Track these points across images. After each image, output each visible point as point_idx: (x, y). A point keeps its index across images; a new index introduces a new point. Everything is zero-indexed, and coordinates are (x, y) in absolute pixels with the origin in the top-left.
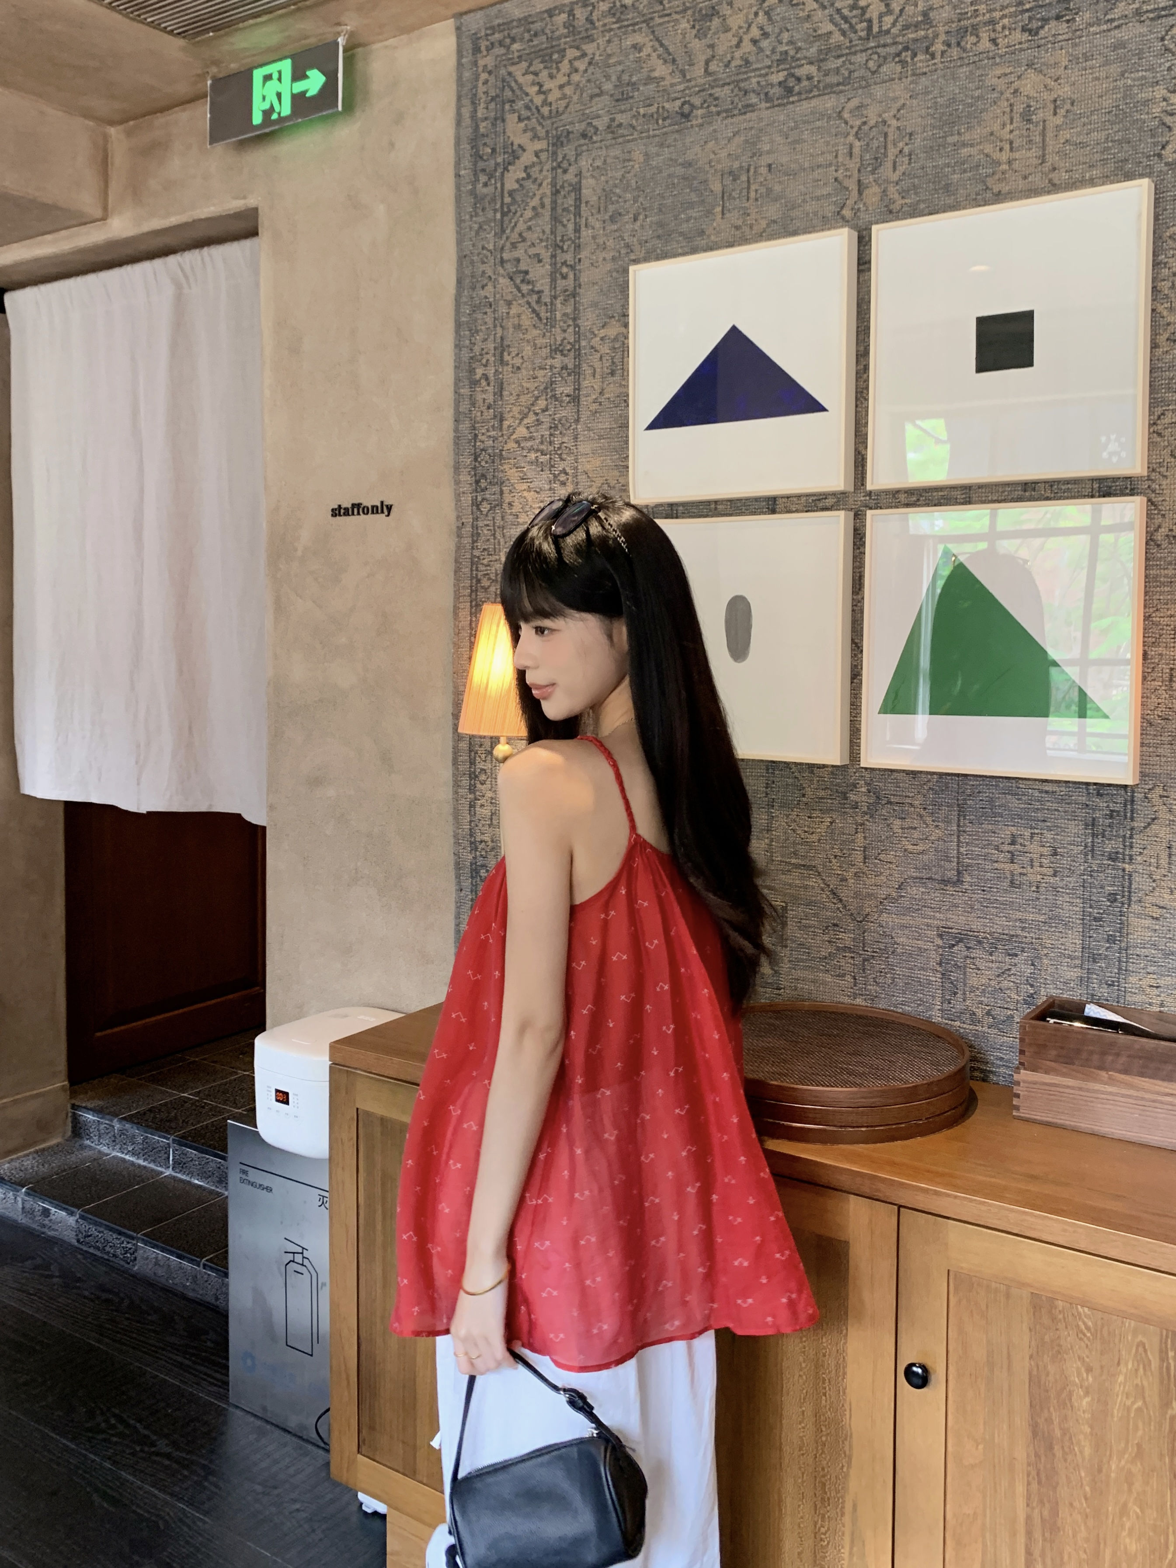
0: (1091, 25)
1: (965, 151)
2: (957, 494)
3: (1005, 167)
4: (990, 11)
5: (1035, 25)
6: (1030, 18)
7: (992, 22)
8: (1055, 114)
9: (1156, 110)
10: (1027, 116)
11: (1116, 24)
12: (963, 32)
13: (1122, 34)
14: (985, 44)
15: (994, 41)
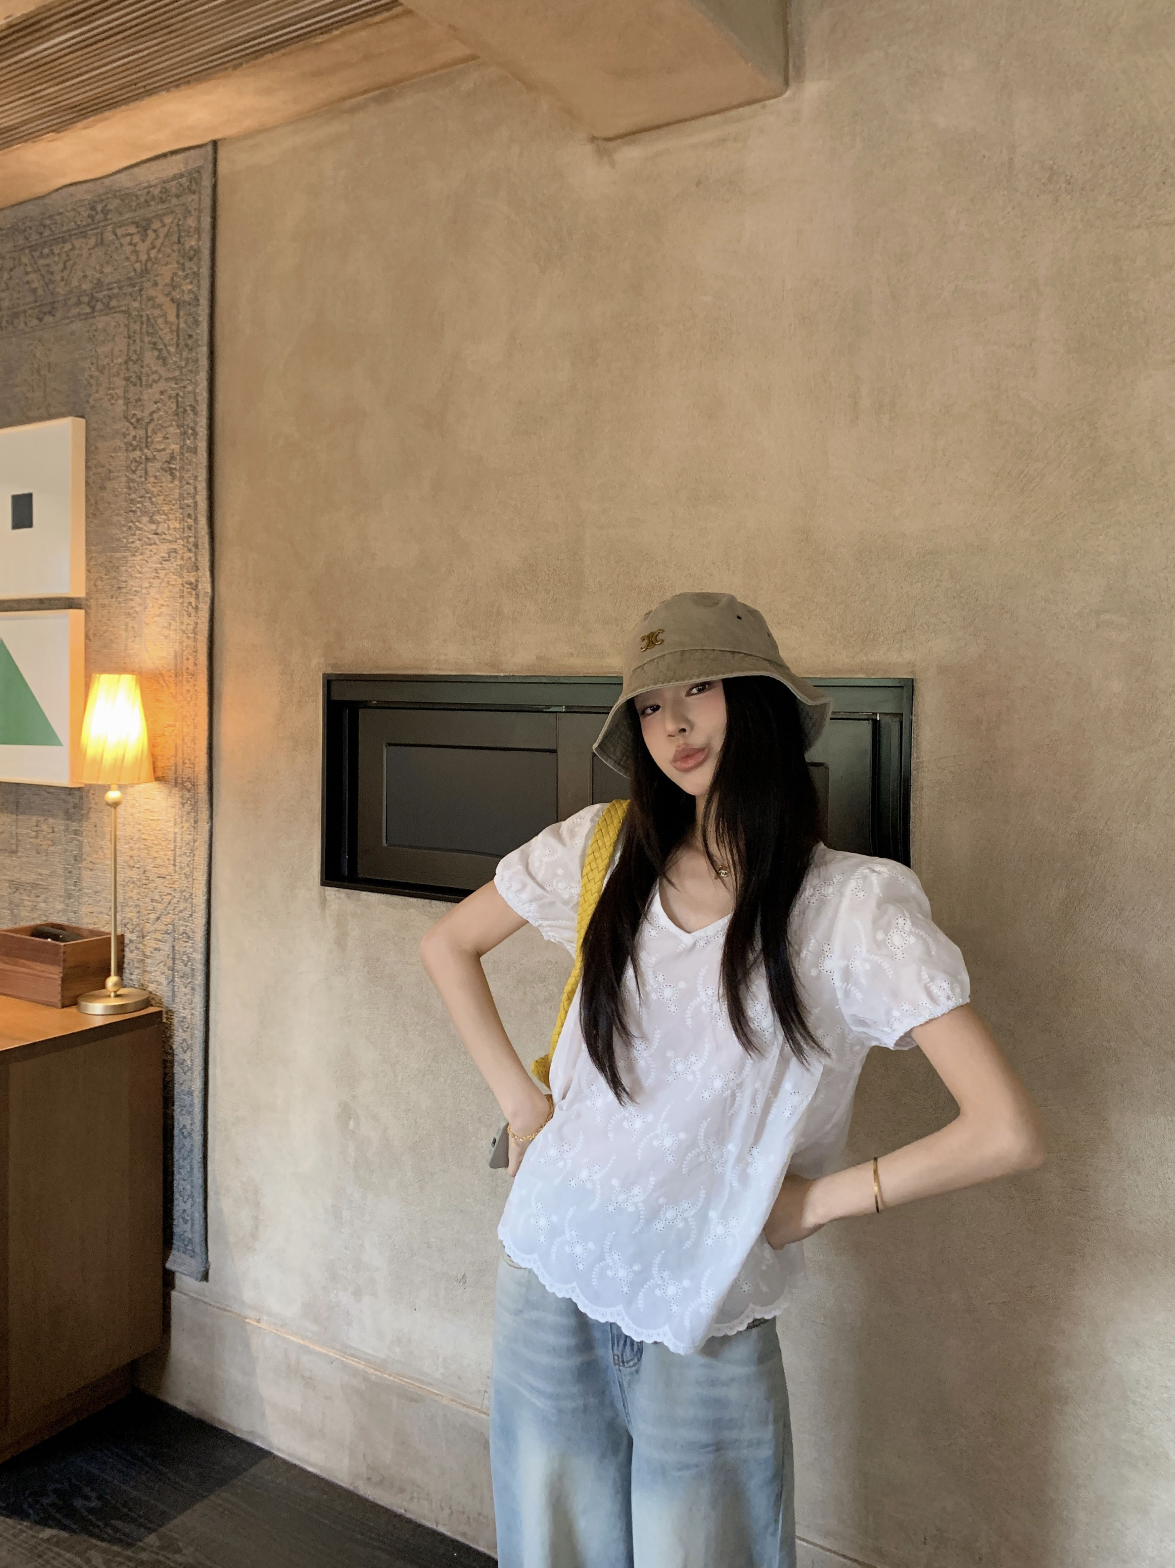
0: (62, 319)
1: (17, 390)
2: (15, 605)
3: (30, 402)
4: (24, 304)
5: (41, 315)
6: (40, 311)
7: (25, 312)
8: (49, 371)
9: (86, 374)
10: (38, 371)
11: (71, 319)
12: (16, 315)
13: (73, 327)
14: (22, 326)
15: (25, 323)
